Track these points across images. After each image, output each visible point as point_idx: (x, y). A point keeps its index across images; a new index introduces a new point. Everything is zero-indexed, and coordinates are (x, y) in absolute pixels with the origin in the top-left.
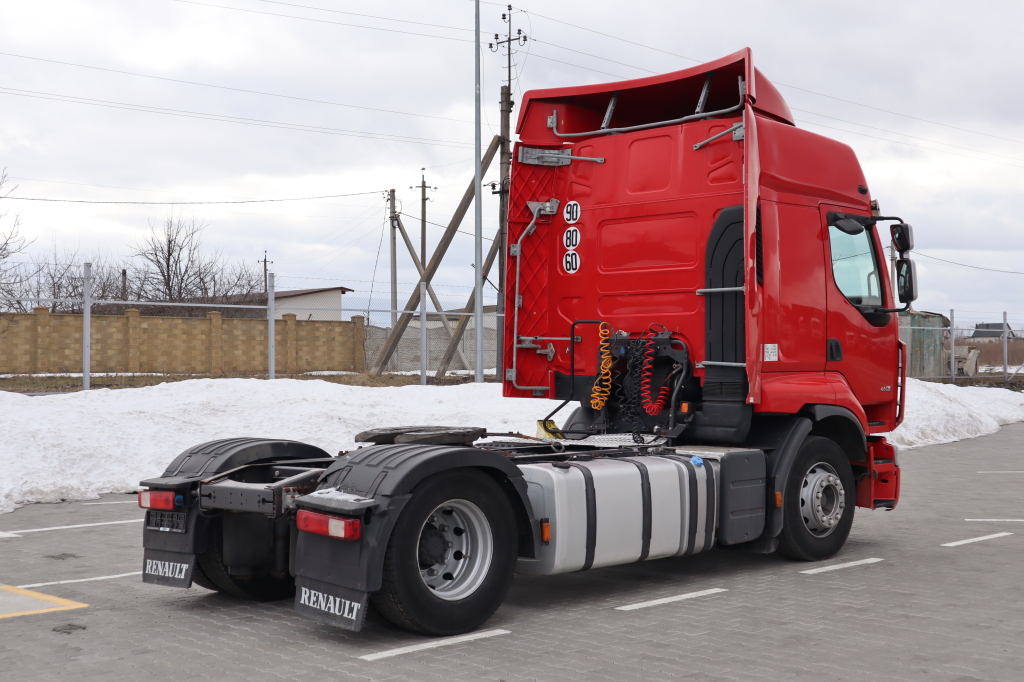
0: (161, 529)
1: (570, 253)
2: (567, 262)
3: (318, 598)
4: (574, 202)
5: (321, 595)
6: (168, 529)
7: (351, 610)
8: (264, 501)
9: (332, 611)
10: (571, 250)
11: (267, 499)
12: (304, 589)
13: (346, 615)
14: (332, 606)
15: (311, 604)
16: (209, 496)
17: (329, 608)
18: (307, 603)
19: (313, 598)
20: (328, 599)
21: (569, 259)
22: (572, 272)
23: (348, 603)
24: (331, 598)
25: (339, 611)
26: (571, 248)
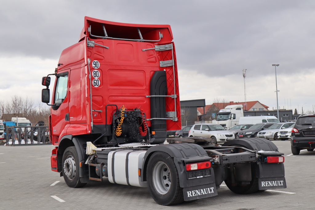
0: (198, 177)
1: (96, 79)
2: (94, 83)
3: (268, 183)
4: (97, 61)
5: (269, 182)
6: (202, 177)
7: (280, 183)
8: (251, 157)
9: (274, 185)
10: (96, 78)
11: (252, 156)
12: (262, 182)
13: (279, 185)
14: (274, 184)
15: (266, 186)
16: (227, 159)
17: (273, 185)
18: (265, 186)
19: (267, 184)
20: (272, 182)
21: (95, 81)
22: (96, 86)
23: (279, 181)
24: (273, 182)
25: (277, 185)
26: (96, 77)
